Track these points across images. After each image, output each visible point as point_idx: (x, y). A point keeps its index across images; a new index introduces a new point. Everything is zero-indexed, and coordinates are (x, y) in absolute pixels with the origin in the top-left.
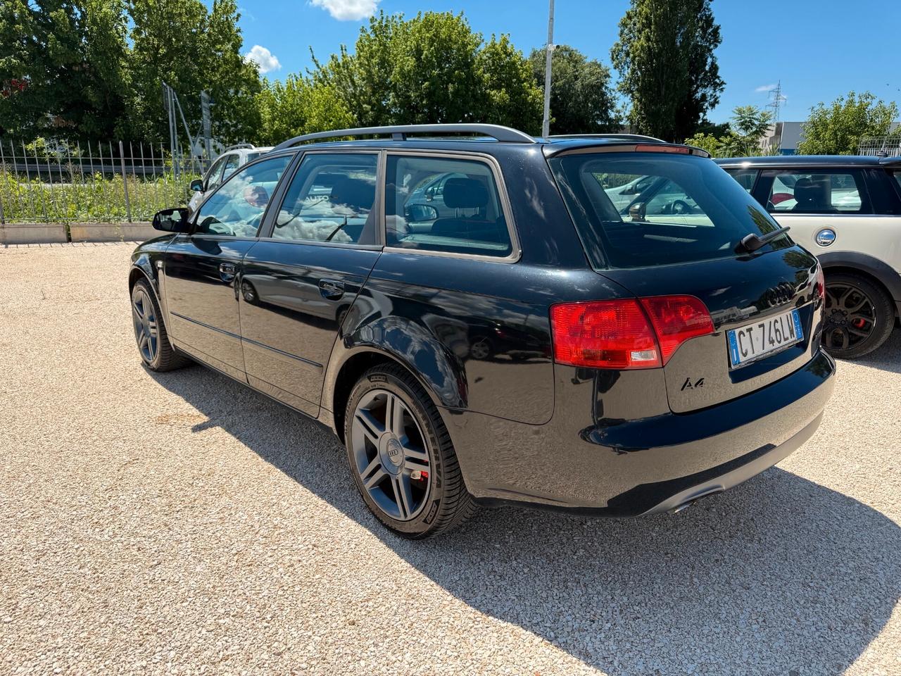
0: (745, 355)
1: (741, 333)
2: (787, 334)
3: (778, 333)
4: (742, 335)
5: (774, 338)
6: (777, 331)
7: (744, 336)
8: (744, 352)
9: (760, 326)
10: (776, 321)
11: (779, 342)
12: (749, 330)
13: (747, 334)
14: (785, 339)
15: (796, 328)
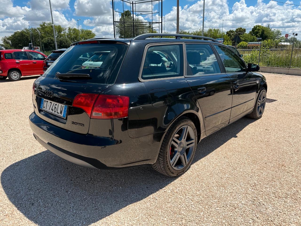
0: (44, 108)
1: (45, 101)
2: (59, 112)
5: (54, 109)
8: (44, 107)
9: (50, 102)
10: (56, 104)
11: (55, 112)
12: (47, 102)
14: (57, 113)
15: (64, 112)
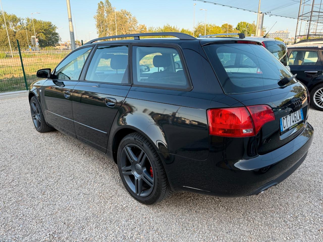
2: (298, 118)
3: (295, 118)
4: (284, 119)
5: (294, 120)
6: (295, 117)
7: (285, 120)
8: (284, 127)
9: (290, 116)
10: (295, 113)
11: (296, 122)
12: (286, 117)
13: (285, 119)
14: (298, 120)
15: (302, 116)
